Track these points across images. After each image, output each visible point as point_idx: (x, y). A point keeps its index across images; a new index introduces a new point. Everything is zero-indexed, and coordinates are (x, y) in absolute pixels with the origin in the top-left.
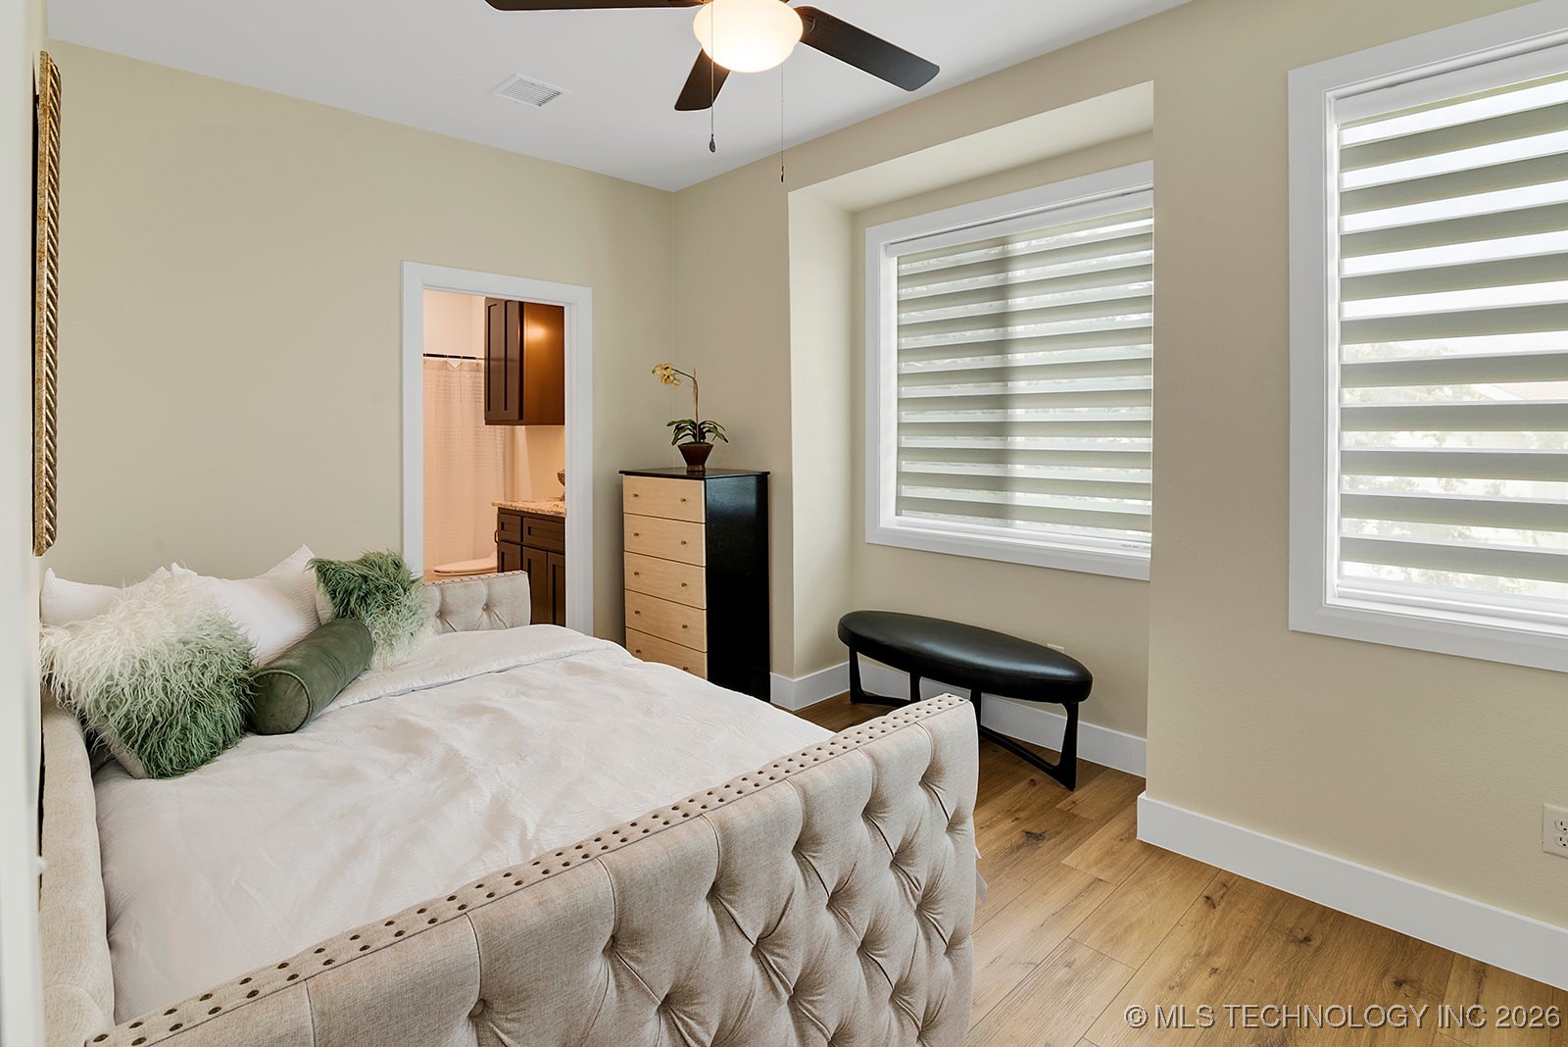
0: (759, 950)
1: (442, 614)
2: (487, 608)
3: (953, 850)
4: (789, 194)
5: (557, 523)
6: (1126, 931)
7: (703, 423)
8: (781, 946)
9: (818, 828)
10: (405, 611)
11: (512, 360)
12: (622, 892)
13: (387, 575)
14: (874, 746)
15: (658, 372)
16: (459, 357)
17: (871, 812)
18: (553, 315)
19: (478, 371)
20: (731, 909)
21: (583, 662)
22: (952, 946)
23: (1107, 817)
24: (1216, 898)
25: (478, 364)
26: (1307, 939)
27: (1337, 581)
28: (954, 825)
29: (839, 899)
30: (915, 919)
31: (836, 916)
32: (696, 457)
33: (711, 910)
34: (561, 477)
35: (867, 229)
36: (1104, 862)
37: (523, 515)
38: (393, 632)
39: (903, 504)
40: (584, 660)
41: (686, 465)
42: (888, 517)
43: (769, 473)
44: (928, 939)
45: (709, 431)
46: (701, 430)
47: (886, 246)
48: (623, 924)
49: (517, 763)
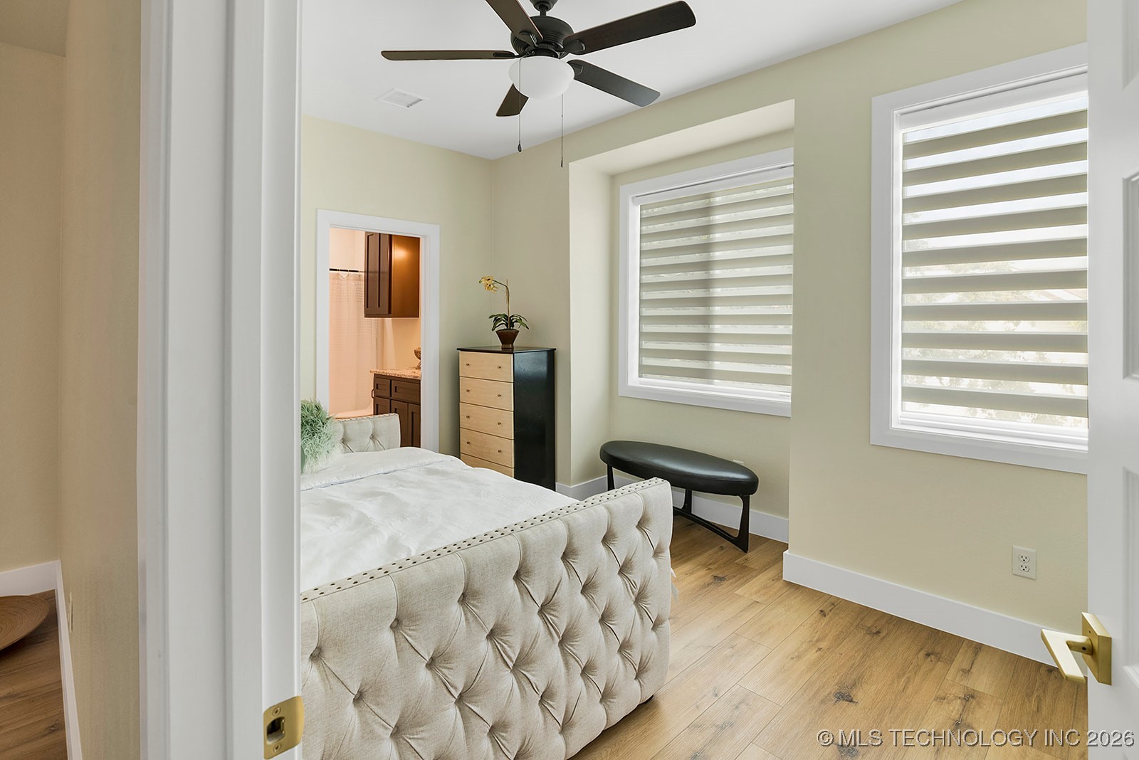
0: (542, 612)
1: (344, 441)
2: (373, 437)
3: (656, 567)
4: (570, 164)
5: (415, 384)
6: (769, 629)
7: (512, 316)
8: (555, 610)
9: (575, 546)
10: (324, 437)
11: (384, 273)
12: (469, 569)
13: (312, 414)
14: (609, 503)
15: (483, 282)
16: (347, 271)
17: (607, 540)
18: (413, 243)
19: (360, 280)
20: (526, 585)
21: (438, 468)
22: (655, 626)
23: (765, 568)
24: (827, 611)
25: (359, 276)
26: (878, 632)
27: (900, 413)
28: (657, 553)
29: (587, 588)
30: (634, 606)
31: (587, 598)
32: (507, 339)
33: (516, 585)
34: (418, 354)
35: (621, 187)
36: (761, 592)
37: (392, 379)
38: (317, 450)
39: (643, 370)
40: (438, 467)
41: (501, 344)
42: (634, 379)
43: (555, 349)
44: (642, 619)
45: (516, 321)
46: (511, 321)
47: (633, 198)
48: (469, 587)
49: (402, 521)
